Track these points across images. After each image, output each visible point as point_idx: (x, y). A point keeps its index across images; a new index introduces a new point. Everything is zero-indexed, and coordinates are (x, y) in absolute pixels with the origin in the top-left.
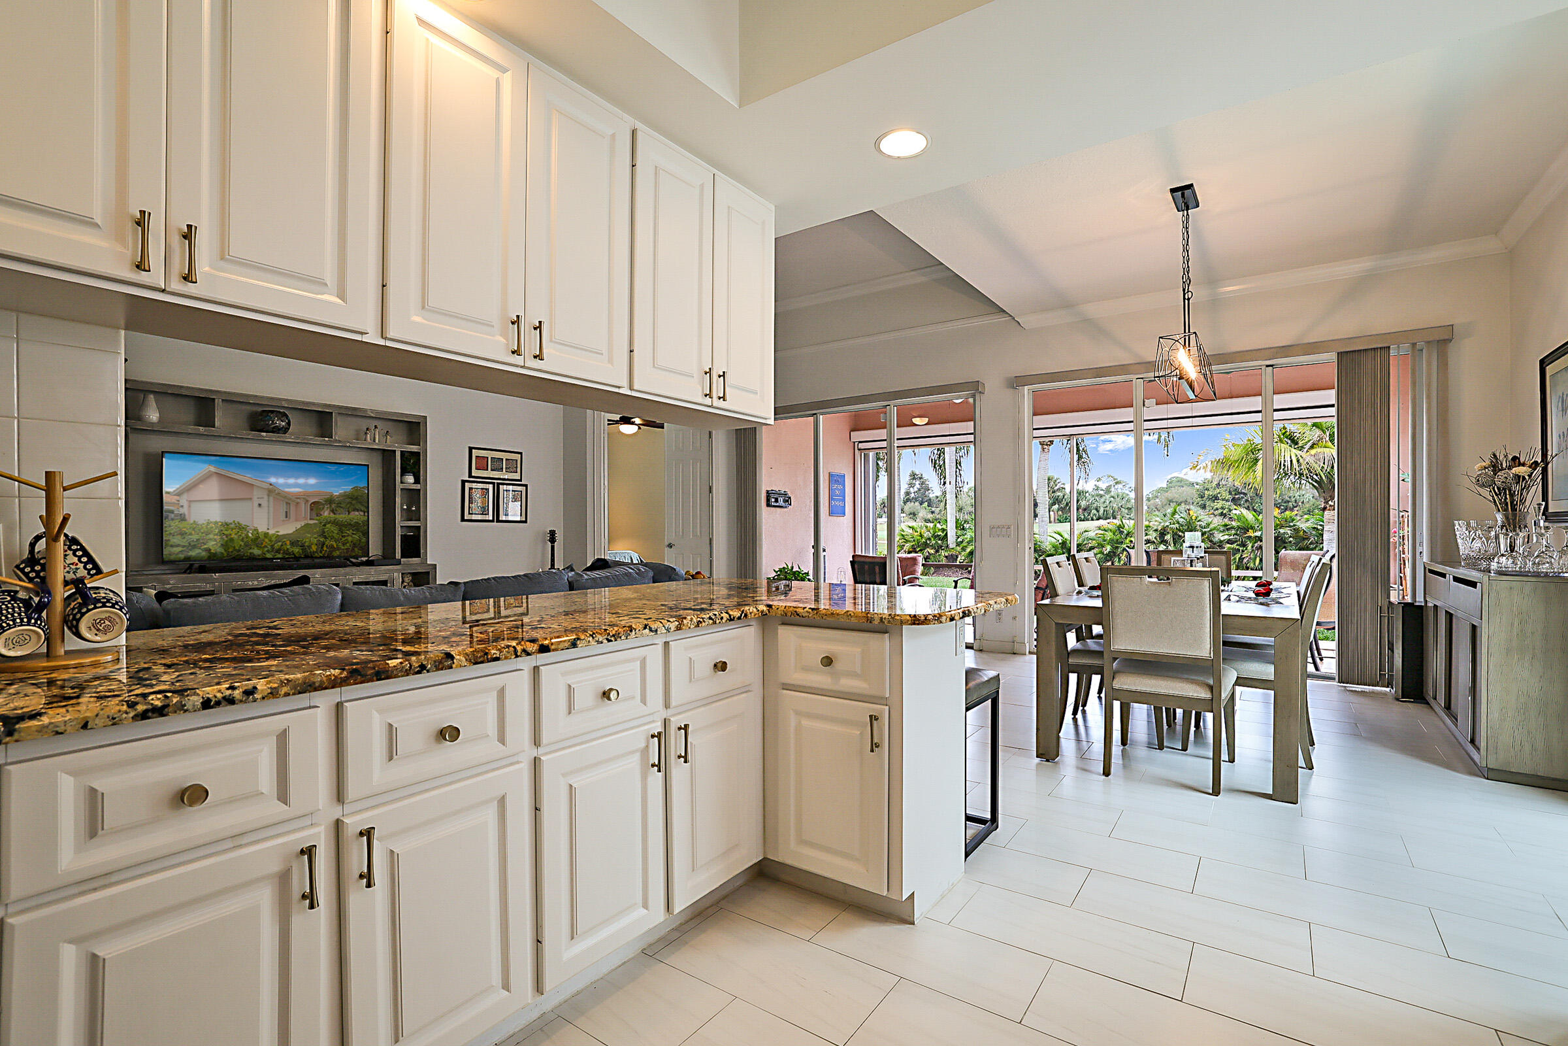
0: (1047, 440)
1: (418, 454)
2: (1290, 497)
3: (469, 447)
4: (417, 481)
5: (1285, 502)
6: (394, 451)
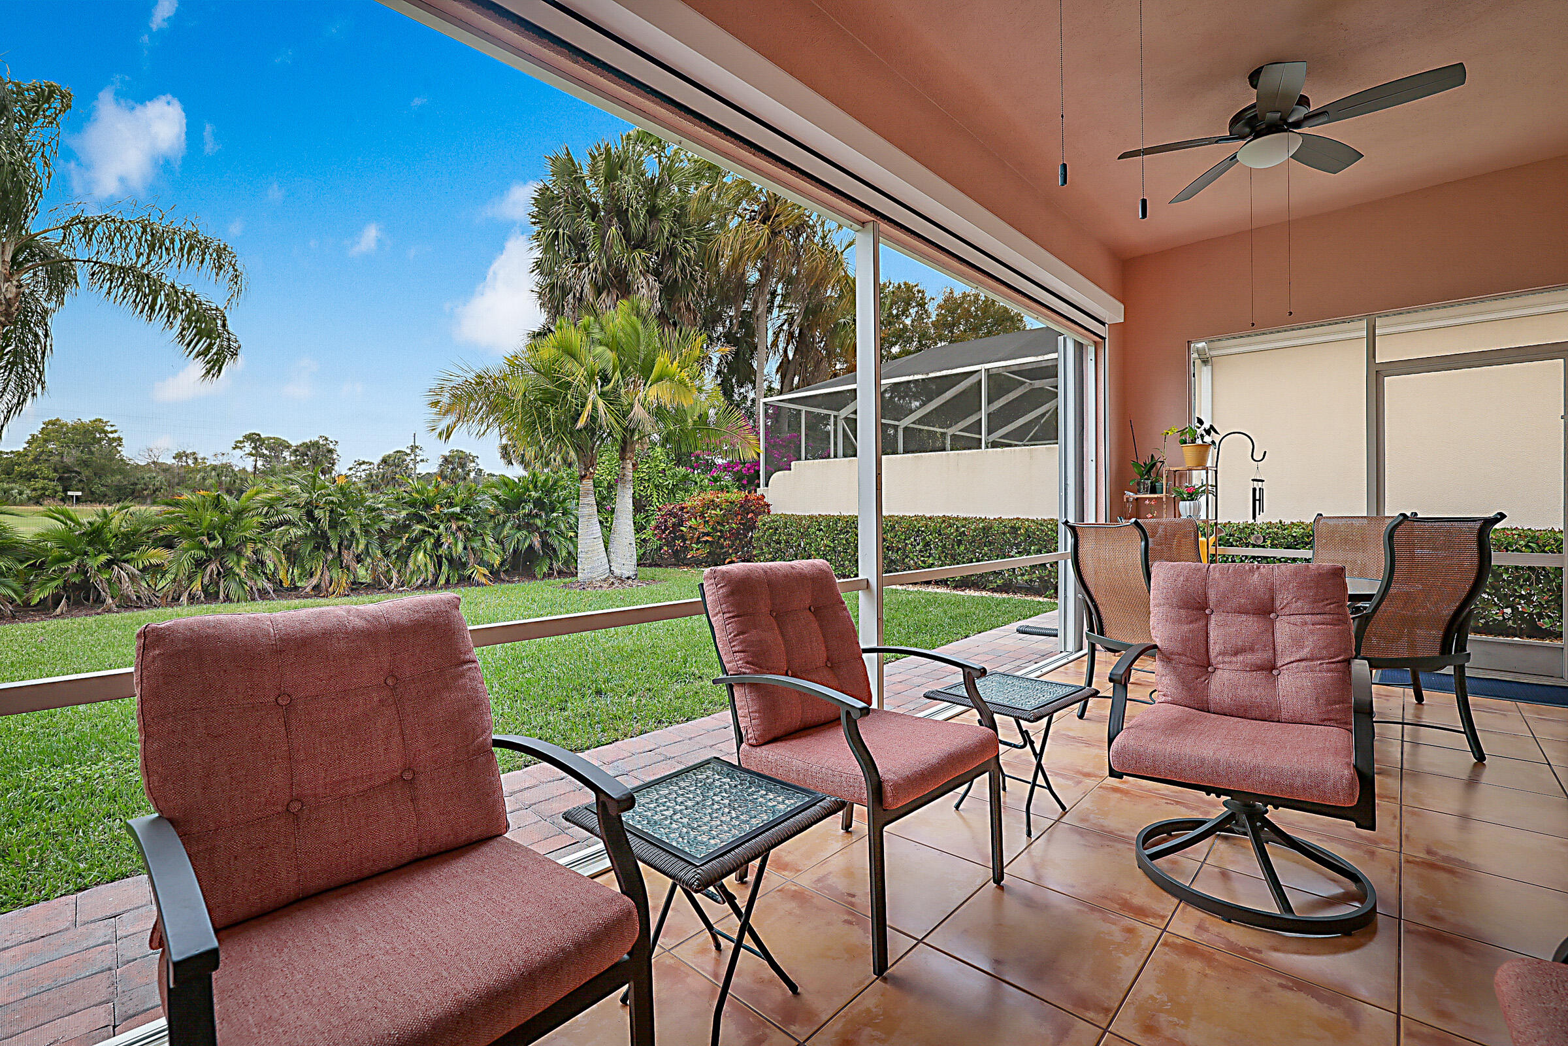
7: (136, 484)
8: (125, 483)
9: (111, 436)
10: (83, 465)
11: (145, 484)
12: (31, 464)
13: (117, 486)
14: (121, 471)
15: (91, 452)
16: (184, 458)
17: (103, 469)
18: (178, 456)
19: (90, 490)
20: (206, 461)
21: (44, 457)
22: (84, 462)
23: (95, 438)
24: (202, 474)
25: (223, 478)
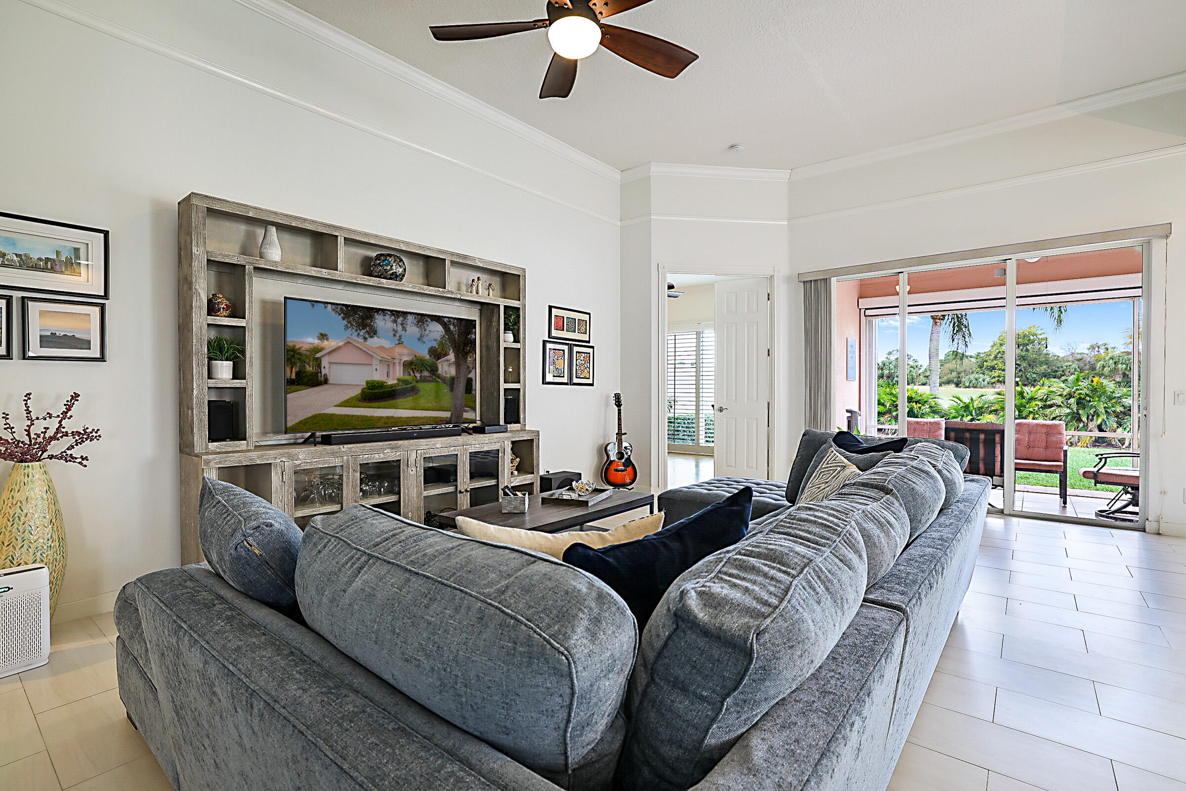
0: (940, 314)
1: (518, 309)
2: (1058, 368)
3: (549, 306)
4: (516, 340)
5: (1054, 372)
6: (499, 305)
7: (1057, 371)
8: (1050, 371)
9: (1040, 337)
10: (1022, 359)
11: (1063, 371)
12: (993, 361)
13: (1043, 373)
14: (1047, 362)
15: (1027, 350)
16: (1097, 349)
17: (1035, 362)
18: (1092, 348)
19: (1026, 376)
20: (1115, 349)
21: (1000, 355)
22: (1023, 357)
23: (1029, 340)
24: (1102, 362)
25: (1120, 366)
